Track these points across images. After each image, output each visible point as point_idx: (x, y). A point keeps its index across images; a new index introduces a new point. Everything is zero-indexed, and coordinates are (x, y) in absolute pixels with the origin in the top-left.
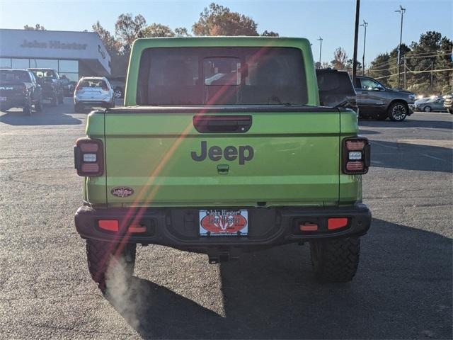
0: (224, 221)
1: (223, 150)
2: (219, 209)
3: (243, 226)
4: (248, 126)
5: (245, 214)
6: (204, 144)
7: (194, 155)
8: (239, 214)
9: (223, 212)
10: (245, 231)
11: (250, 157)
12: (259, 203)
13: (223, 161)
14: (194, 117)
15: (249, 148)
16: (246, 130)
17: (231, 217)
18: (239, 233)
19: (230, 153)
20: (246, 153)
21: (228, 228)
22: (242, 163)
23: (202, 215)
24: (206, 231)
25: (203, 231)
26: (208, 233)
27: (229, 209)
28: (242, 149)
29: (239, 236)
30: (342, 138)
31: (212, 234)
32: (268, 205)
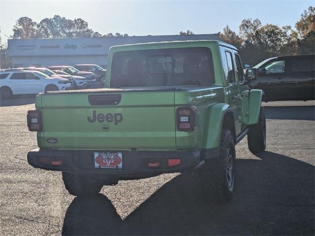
0: (109, 159)
1: (105, 116)
2: (105, 152)
3: (120, 162)
4: (119, 101)
5: (120, 155)
6: (94, 112)
7: (89, 118)
8: (117, 155)
9: (108, 153)
10: (120, 165)
11: (121, 120)
12: (132, 149)
13: (105, 122)
14: (89, 96)
15: (120, 114)
16: (117, 104)
17: (112, 157)
18: (117, 166)
19: (109, 117)
20: (119, 118)
21: (111, 164)
22: (116, 123)
24: (98, 165)
25: (97, 165)
26: (100, 166)
27: (111, 152)
28: (116, 115)
29: (117, 168)
30: (176, 108)
31: (102, 167)
32: (138, 150)
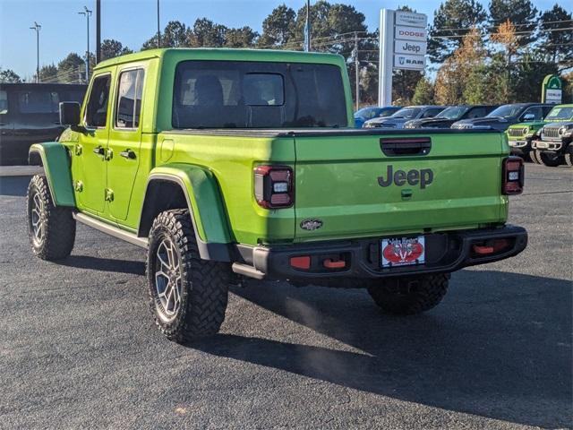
0: (404, 250)
1: (407, 173)
2: (400, 238)
3: (420, 253)
4: (428, 149)
5: (421, 241)
6: (390, 168)
7: (380, 180)
8: (417, 241)
9: (404, 239)
10: (421, 258)
11: (430, 181)
13: (407, 186)
14: (381, 140)
16: (427, 153)
17: (410, 245)
18: (417, 261)
19: (412, 177)
20: (427, 177)
21: (407, 257)
22: (423, 187)
23: (385, 244)
24: (388, 262)
25: (385, 262)
26: (390, 264)
27: (409, 237)
28: (423, 172)
29: (417, 265)
30: (503, 158)
31: (394, 264)
